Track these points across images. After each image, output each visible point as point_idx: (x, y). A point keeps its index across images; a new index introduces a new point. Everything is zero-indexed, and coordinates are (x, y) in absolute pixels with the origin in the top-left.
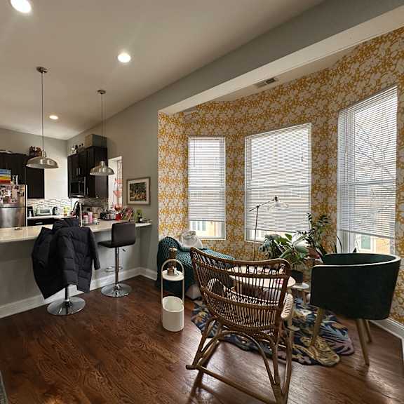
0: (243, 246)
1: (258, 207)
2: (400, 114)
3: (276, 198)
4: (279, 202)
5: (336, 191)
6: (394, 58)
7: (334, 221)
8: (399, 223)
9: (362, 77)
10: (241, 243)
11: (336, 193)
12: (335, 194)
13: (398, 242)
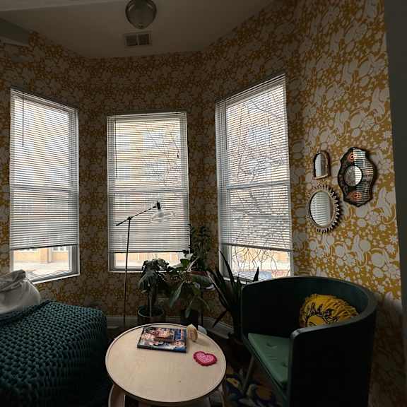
0: (107, 281)
1: (130, 219)
2: (290, 105)
3: (158, 204)
4: (163, 210)
5: (215, 196)
6: (279, 42)
7: (215, 234)
8: (297, 232)
9: (243, 62)
10: (102, 276)
11: (216, 199)
12: (214, 200)
13: (297, 255)
